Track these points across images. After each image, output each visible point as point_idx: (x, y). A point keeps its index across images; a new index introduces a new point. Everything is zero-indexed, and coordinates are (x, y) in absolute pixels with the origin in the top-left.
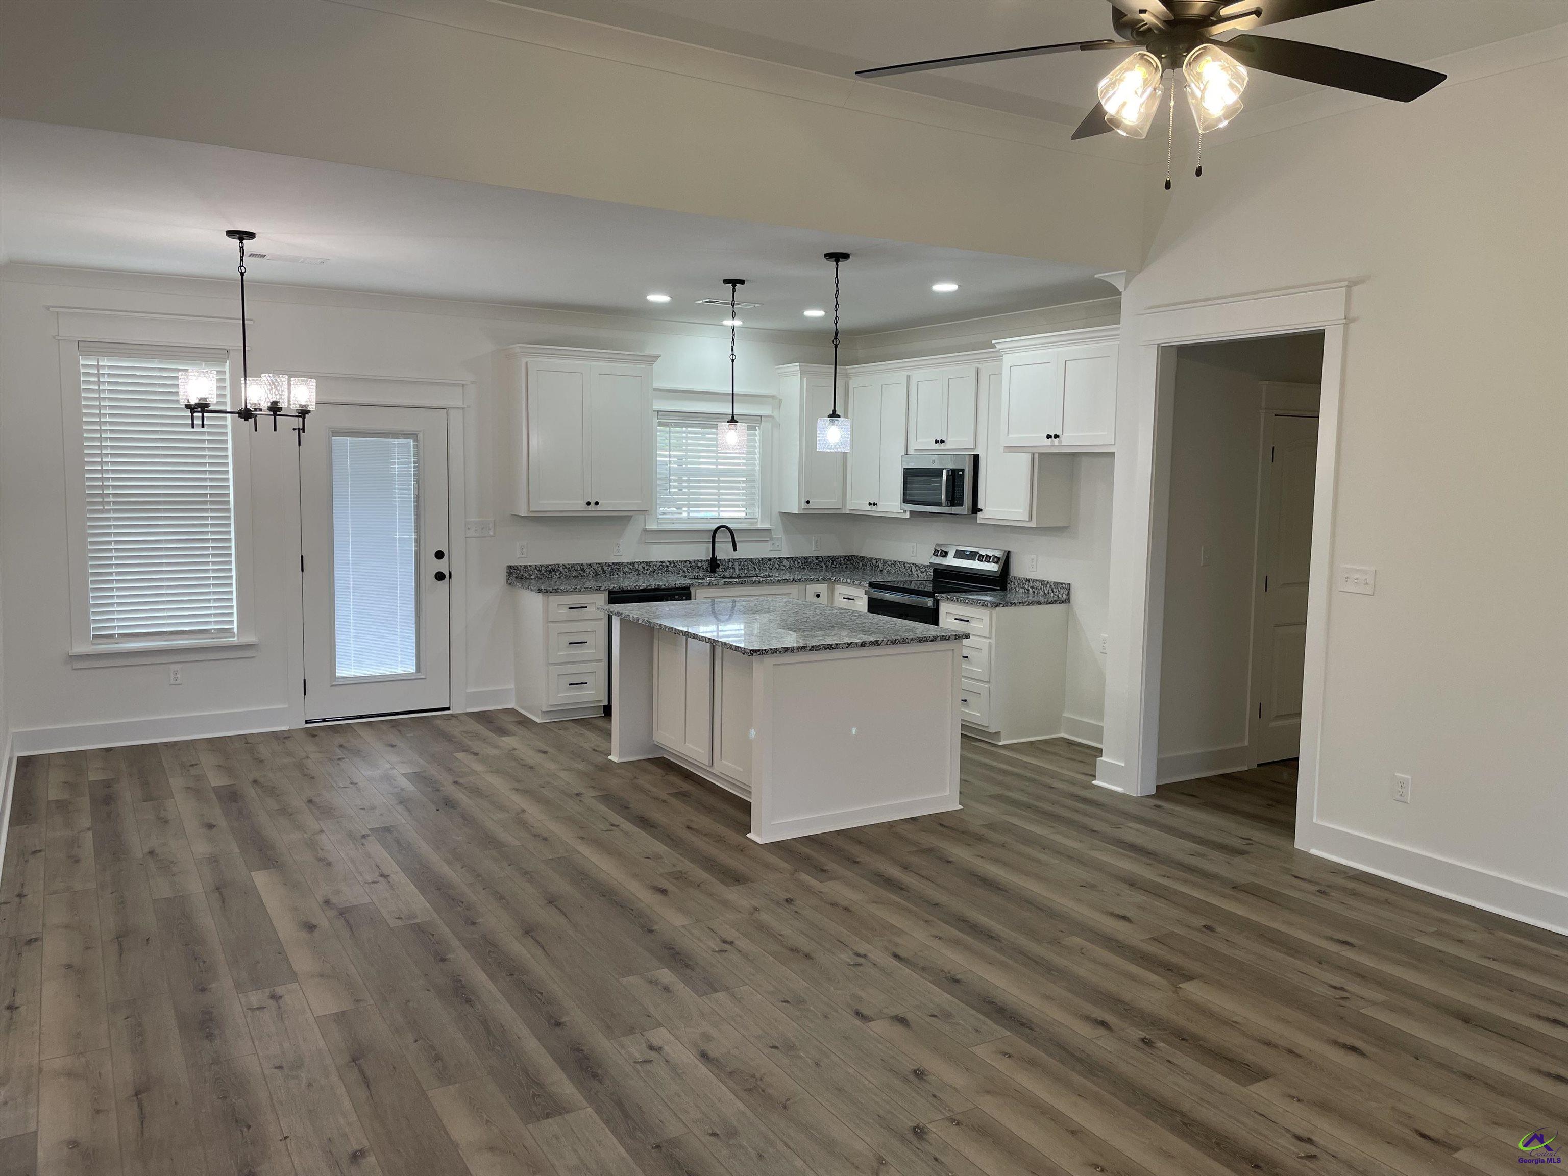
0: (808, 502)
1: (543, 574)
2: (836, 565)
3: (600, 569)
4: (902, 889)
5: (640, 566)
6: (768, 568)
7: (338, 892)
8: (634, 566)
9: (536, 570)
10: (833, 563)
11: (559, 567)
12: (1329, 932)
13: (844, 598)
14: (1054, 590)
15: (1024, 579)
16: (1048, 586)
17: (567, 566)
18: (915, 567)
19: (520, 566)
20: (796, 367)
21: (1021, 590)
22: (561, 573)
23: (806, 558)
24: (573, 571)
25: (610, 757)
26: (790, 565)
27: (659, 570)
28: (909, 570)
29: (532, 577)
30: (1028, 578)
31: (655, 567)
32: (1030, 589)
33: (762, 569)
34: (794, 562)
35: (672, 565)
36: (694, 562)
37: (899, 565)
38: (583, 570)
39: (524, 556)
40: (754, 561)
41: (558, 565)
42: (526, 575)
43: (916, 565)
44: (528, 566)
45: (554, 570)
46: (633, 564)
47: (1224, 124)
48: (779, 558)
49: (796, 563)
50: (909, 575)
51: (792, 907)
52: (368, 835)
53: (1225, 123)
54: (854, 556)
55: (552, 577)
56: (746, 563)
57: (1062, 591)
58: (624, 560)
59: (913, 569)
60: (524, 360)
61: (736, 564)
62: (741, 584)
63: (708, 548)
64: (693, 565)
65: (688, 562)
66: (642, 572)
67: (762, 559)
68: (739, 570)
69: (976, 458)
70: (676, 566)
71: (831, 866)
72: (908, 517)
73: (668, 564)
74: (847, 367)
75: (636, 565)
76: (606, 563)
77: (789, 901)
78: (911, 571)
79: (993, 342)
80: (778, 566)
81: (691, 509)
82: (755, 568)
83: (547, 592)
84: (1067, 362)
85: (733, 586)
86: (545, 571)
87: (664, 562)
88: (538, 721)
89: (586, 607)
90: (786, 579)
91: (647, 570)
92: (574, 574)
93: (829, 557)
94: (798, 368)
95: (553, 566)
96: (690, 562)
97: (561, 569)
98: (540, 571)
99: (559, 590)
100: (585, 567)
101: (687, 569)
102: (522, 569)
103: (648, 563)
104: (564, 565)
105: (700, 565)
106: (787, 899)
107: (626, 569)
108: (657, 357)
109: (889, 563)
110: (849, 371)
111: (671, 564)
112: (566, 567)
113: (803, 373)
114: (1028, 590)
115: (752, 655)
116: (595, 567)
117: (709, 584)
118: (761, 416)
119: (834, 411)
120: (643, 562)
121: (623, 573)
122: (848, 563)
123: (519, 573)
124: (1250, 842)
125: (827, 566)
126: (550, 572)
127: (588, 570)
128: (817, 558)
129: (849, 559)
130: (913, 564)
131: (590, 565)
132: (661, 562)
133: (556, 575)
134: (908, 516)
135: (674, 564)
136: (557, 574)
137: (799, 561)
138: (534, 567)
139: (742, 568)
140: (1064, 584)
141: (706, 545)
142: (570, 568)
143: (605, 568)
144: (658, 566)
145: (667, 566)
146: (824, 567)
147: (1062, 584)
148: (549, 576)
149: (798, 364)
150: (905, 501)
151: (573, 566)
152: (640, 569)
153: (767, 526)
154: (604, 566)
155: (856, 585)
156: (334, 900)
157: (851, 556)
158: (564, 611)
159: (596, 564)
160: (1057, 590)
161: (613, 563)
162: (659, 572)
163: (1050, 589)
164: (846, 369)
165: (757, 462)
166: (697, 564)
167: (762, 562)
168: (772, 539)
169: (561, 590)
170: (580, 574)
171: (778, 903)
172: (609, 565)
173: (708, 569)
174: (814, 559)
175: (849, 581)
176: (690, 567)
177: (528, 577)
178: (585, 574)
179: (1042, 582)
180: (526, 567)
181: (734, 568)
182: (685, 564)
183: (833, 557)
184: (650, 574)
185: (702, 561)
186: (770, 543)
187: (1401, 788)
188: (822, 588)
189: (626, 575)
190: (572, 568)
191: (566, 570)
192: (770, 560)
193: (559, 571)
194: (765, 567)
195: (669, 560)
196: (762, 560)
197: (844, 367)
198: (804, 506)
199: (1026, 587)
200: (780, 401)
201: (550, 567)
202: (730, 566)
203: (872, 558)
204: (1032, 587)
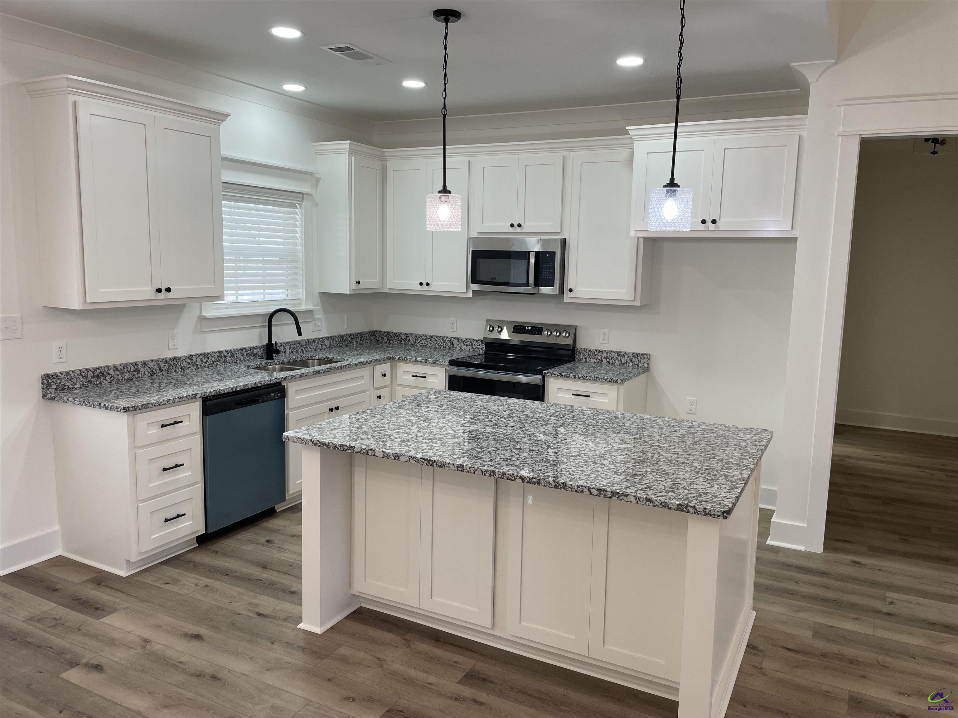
0: (358, 283)
1: (90, 381)
2: (363, 341)
3: (156, 367)
5: (198, 360)
6: (313, 349)
8: (192, 360)
9: (81, 377)
10: (361, 339)
11: (109, 369)
13: (412, 376)
14: (634, 360)
15: (596, 351)
16: (626, 356)
17: (119, 368)
18: (458, 341)
19: (61, 373)
20: (345, 144)
21: (592, 361)
22: (112, 376)
23: (341, 337)
24: (126, 372)
25: (301, 626)
26: (330, 345)
27: (217, 361)
28: (449, 344)
29: (76, 386)
30: (601, 349)
31: (213, 359)
32: (604, 360)
33: (309, 351)
34: (333, 341)
35: (230, 355)
36: (251, 349)
37: (437, 339)
38: (137, 370)
39: (62, 360)
40: (302, 343)
41: (108, 366)
42: (69, 384)
43: (458, 339)
44: (71, 373)
45: (103, 375)
46: (191, 357)
48: (322, 338)
49: (334, 342)
50: (450, 348)
54: (376, 331)
55: (101, 383)
56: (295, 346)
57: (642, 361)
58: (181, 353)
59: (455, 342)
60: (71, 98)
61: (287, 347)
62: (327, 372)
63: (260, 334)
64: (249, 352)
65: (244, 350)
66: (201, 366)
67: (308, 340)
68: (290, 353)
69: (564, 241)
70: (234, 355)
72: (471, 296)
73: (226, 354)
74: (384, 150)
75: (194, 359)
76: (163, 359)
78: (453, 344)
79: (627, 128)
80: (320, 346)
81: (239, 292)
82: (302, 350)
83: (135, 410)
84: (726, 150)
85: (321, 374)
86: (93, 377)
87: (222, 352)
88: (123, 573)
89: (182, 422)
90: (361, 362)
91: (206, 363)
92: (128, 376)
93: (359, 333)
94: (348, 146)
95: (102, 369)
96: (246, 350)
97: (112, 372)
98: (86, 377)
99: (150, 405)
100: (139, 367)
101: (244, 358)
102: (63, 377)
103: (206, 355)
104: (115, 367)
105: (255, 352)
107: (185, 364)
108: (227, 115)
109: (424, 338)
110: (386, 154)
111: (228, 354)
112: (117, 369)
113: (352, 152)
114: (602, 360)
116: (151, 364)
117: (301, 376)
118: (303, 194)
120: (201, 354)
121: (181, 368)
122: (372, 338)
123: (60, 383)
125: (357, 343)
126: (98, 377)
127: (142, 370)
128: (350, 335)
129: (373, 334)
130: (455, 338)
131: (145, 364)
132: (219, 352)
133: (107, 380)
134: (470, 295)
135: (231, 353)
136: (107, 378)
137: (337, 340)
138: (79, 372)
139: (292, 352)
140: (646, 354)
141: (257, 331)
142: (122, 369)
143: (162, 365)
144: (216, 357)
145: (225, 356)
146: (355, 343)
147: (642, 354)
148: (98, 383)
149: (349, 141)
150: (474, 280)
151: (125, 366)
152: (199, 362)
153: (310, 307)
154: (161, 363)
155: (429, 363)
157: (373, 331)
158: (155, 431)
159: (152, 361)
160: (637, 360)
161: (170, 359)
162: (217, 364)
163: (629, 359)
164: (383, 152)
165: (299, 241)
166: (253, 352)
167: (308, 343)
168: (314, 320)
169: (152, 404)
170: (134, 375)
172: (166, 362)
173: (262, 356)
174: (348, 337)
175: (419, 359)
176: (247, 355)
177: (71, 386)
178: (140, 375)
179: (619, 353)
180: (67, 373)
181: (285, 352)
182: (242, 352)
183: (361, 333)
184: (208, 367)
185: (257, 348)
186: (313, 323)
188: (385, 367)
189: (184, 370)
190: (125, 369)
191: (118, 373)
192: (314, 341)
193: (110, 374)
194: (311, 348)
195: (227, 349)
196: (308, 342)
197: (382, 150)
198: (354, 286)
199: (599, 357)
200: (318, 180)
201: (98, 371)
202: (282, 351)
203: (401, 333)
204: (606, 358)
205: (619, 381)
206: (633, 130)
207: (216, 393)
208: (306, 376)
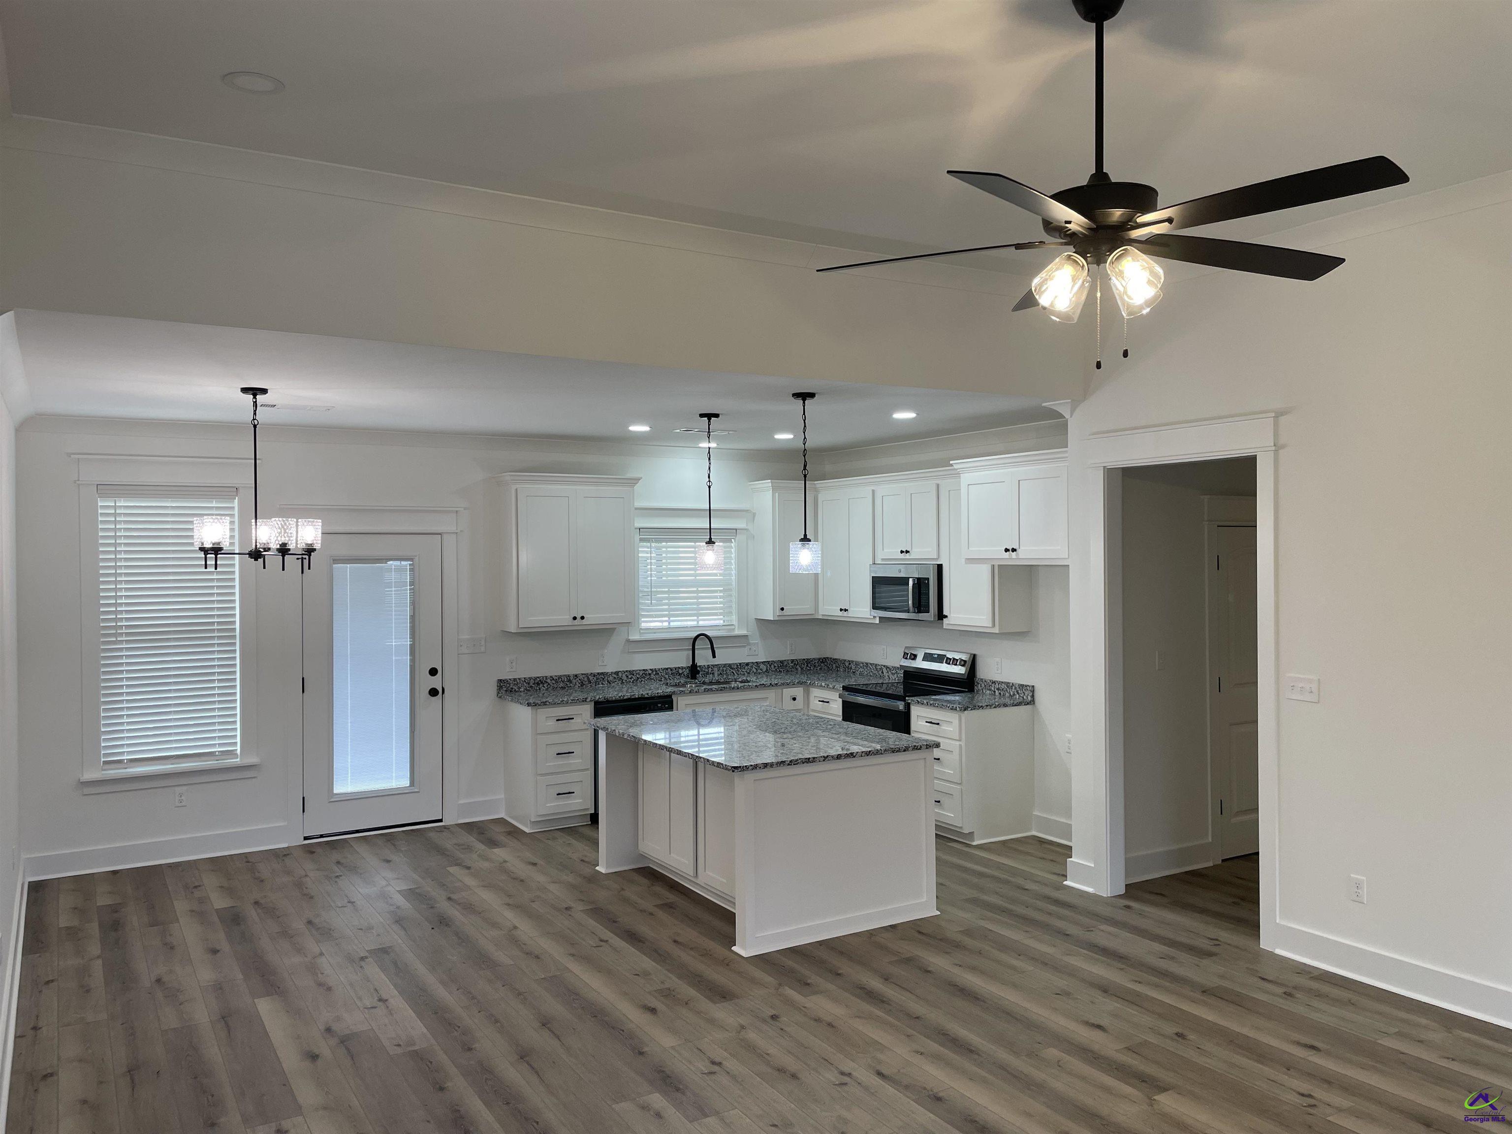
0: (782, 609)
1: (531, 687)
2: (810, 668)
3: (586, 679)
4: (883, 1002)
5: (624, 675)
6: (745, 673)
7: (338, 1019)
8: (618, 675)
9: (525, 683)
10: (807, 666)
11: (546, 679)
12: (1297, 1036)
13: (819, 701)
14: (1019, 692)
15: (990, 681)
16: (1013, 687)
17: (555, 678)
18: (886, 669)
19: (510, 679)
20: (768, 483)
21: (988, 692)
22: (549, 684)
23: (782, 662)
24: (560, 682)
25: (597, 868)
26: (767, 669)
27: (642, 678)
28: (880, 672)
29: (521, 690)
30: (994, 680)
31: (638, 676)
32: (997, 691)
33: (741, 674)
34: (770, 666)
35: (654, 673)
36: (676, 669)
37: (871, 666)
38: (570, 681)
39: (514, 670)
40: (733, 666)
41: (546, 677)
42: (516, 688)
43: (887, 667)
44: (518, 680)
45: (542, 683)
46: (617, 673)
47: (1145, 311)
48: (756, 662)
49: (772, 666)
50: (880, 676)
51: (777, 1023)
52: (366, 957)
53: (1148, 310)
54: (828, 658)
55: (540, 689)
56: (725, 669)
57: (1026, 693)
58: (609, 669)
59: (885, 670)
60: (514, 487)
61: (716, 669)
62: (721, 690)
63: (688, 655)
64: (675, 672)
65: (669, 670)
66: (626, 681)
67: (740, 664)
68: (718, 675)
69: (940, 567)
70: (658, 674)
71: (814, 979)
72: (878, 623)
73: (650, 672)
74: (816, 482)
75: (620, 674)
76: (592, 673)
77: (774, 1017)
78: (883, 673)
79: (951, 462)
80: (755, 671)
81: (671, 619)
82: (733, 672)
83: (536, 705)
84: (1020, 481)
85: (713, 692)
86: (534, 684)
87: (647, 670)
88: (527, 830)
89: (573, 718)
90: (763, 684)
91: (631, 678)
92: (562, 685)
93: (804, 659)
94: (770, 485)
95: (541, 678)
96: (671, 670)
97: (549, 681)
98: (529, 684)
99: (548, 703)
100: (571, 679)
101: (669, 676)
102: (511, 682)
103: (631, 672)
104: (551, 677)
105: (681, 671)
106: (772, 1016)
107: (611, 678)
108: (639, 479)
109: (861, 665)
110: (818, 486)
111: (653, 672)
112: (553, 679)
113: (774, 489)
114: (995, 692)
115: (733, 771)
116: (581, 677)
117: (690, 692)
118: (736, 530)
119: (805, 535)
120: (627, 671)
121: (608, 682)
122: (822, 664)
123: (509, 687)
124: (1217, 942)
125: (802, 669)
126: (538, 684)
127: (574, 681)
128: (792, 661)
129: (823, 661)
130: (884, 666)
131: (576, 676)
132: (644, 670)
133: (544, 687)
134: (877, 621)
135: (656, 671)
136: (545, 685)
137: (775, 665)
138: (523, 680)
139: (721, 674)
140: (1028, 686)
141: (686, 653)
142: (557, 679)
143: (591, 678)
144: (641, 674)
145: (650, 674)
146: (799, 669)
147: (1026, 686)
148: (538, 688)
149: (770, 481)
150: (874, 607)
151: (560, 677)
152: (624, 678)
153: (744, 632)
154: (590, 677)
155: (830, 688)
156: (335, 1027)
157: (824, 658)
158: (552, 723)
159: (582, 674)
160: (1022, 692)
161: (598, 673)
162: (642, 681)
163: (1016, 691)
164: (814, 484)
165: (733, 572)
166: (678, 671)
167: (739, 667)
168: (749, 644)
169: (549, 702)
170: (567, 685)
171: (764, 1021)
172: (594, 676)
173: (688, 676)
174: (790, 662)
175: (823, 684)
176: (672, 674)
177: (517, 690)
178: (571, 685)
179: (1007, 684)
180: (515, 680)
181: (713, 674)
182: (667, 671)
183: (808, 659)
184: (633, 682)
185: (682, 668)
186: (747, 648)
187: (1358, 889)
188: (798, 692)
189: (610, 684)
190: (559, 679)
191: (553, 682)
192: (747, 664)
193: (547, 682)
194: (743, 672)
195: (651, 668)
196: (740, 665)
197: (813, 482)
198: (778, 612)
199: (993, 689)
200: (754, 515)
201: (538, 679)
202: (710, 672)
203: (845, 660)
204: (998, 689)
205: (958, 709)
206: (957, 464)
207: (605, 699)
208: (696, 692)
